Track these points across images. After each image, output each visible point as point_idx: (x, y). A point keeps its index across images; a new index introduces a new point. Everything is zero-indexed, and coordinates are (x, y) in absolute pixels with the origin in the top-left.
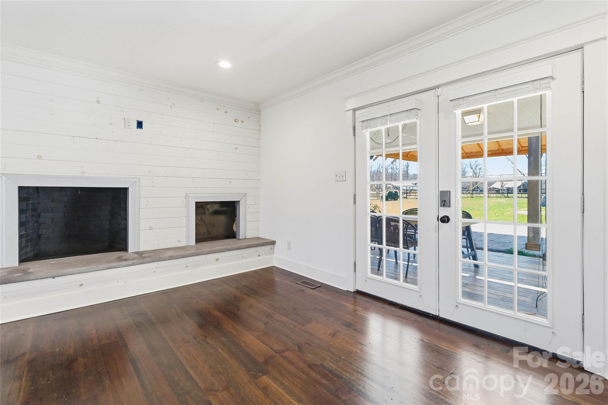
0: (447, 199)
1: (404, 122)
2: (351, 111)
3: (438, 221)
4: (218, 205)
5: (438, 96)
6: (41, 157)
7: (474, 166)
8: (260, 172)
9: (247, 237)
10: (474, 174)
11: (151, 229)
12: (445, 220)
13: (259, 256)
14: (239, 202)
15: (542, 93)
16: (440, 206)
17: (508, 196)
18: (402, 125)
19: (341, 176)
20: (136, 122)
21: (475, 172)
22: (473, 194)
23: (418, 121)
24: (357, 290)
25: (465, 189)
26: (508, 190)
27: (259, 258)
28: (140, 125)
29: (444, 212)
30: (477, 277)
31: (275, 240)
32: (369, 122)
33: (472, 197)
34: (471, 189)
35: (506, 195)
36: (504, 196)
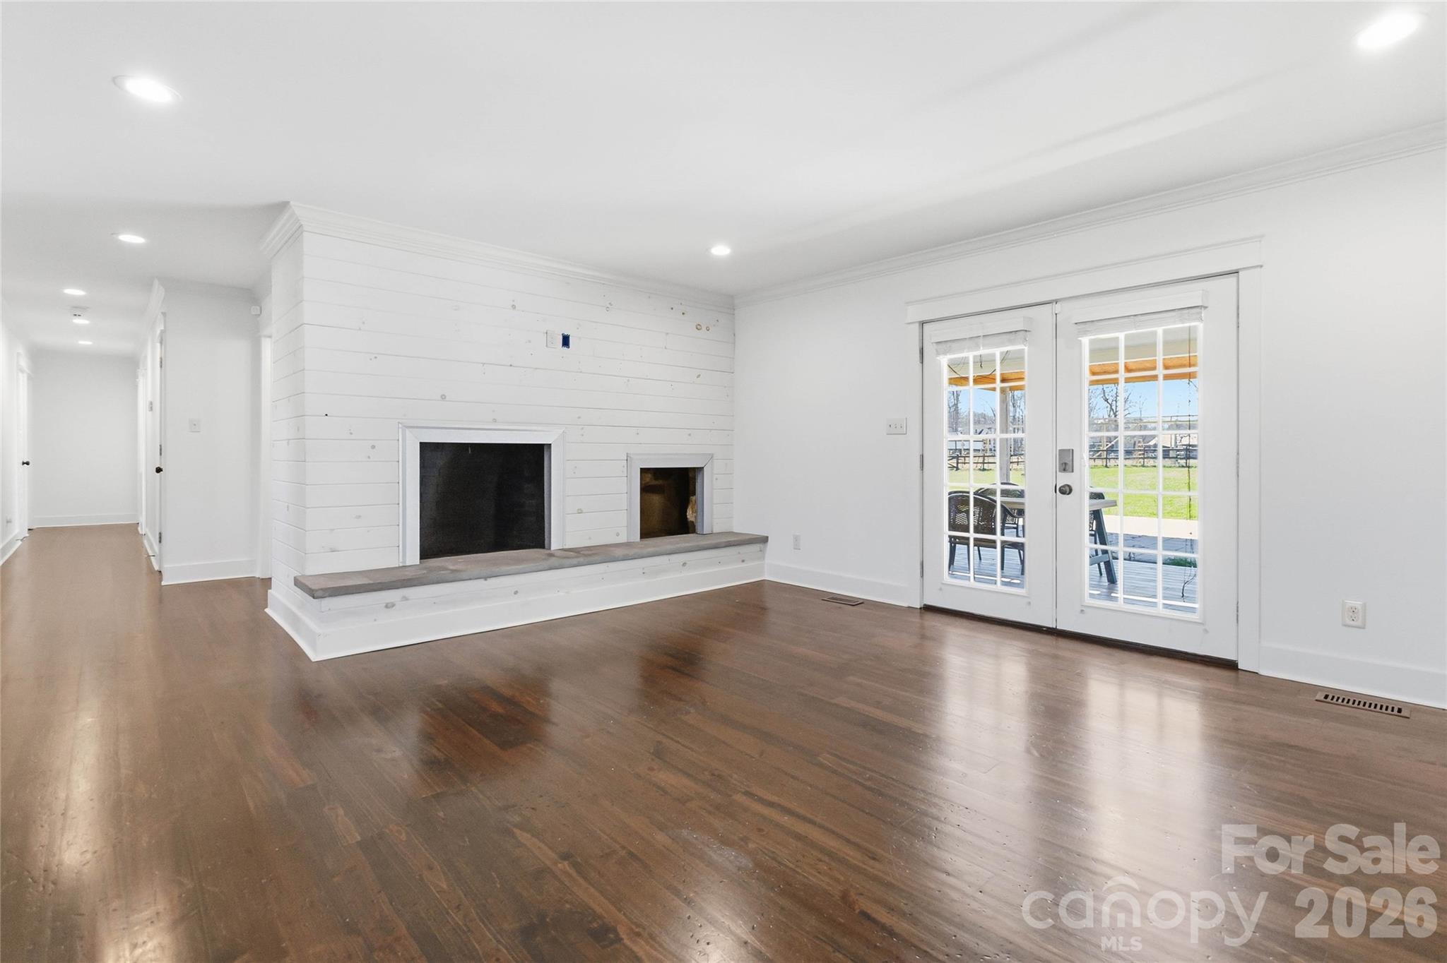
0: (1068, 461)
1: (1005, 349)
2: (917, 325)
3: (1056, 492)
4: (650, 475)
5: (1056, 314)
6: (445, 398)
7: (1111, 394)
8: (733, 416)
9: (714, 532)
10: (1112, 413)
11: (580, 511)
12: (1066, 490)
13: (743, 561)
14: (702, 469)
15: (1193, 324)
16: (1060, 471)
17: (1186, 463)
18: (1001, 353)
19: (899, 427)
20: (561, 337)
21: (1114, 407)
22: (1110, 459)
23: (1026, 348)
24: (925, 605)
25: (1094, 449)
26: (1187, 450)
27: (744, 565)
28: (566, 341)
29: (1064, 479)
30: (1113, 595)
31: (766, 535)
32: (949, 344)
33: (1106, 466)
34: (1105, 449)
35: (1183, 462)
36: (1179, 463)
